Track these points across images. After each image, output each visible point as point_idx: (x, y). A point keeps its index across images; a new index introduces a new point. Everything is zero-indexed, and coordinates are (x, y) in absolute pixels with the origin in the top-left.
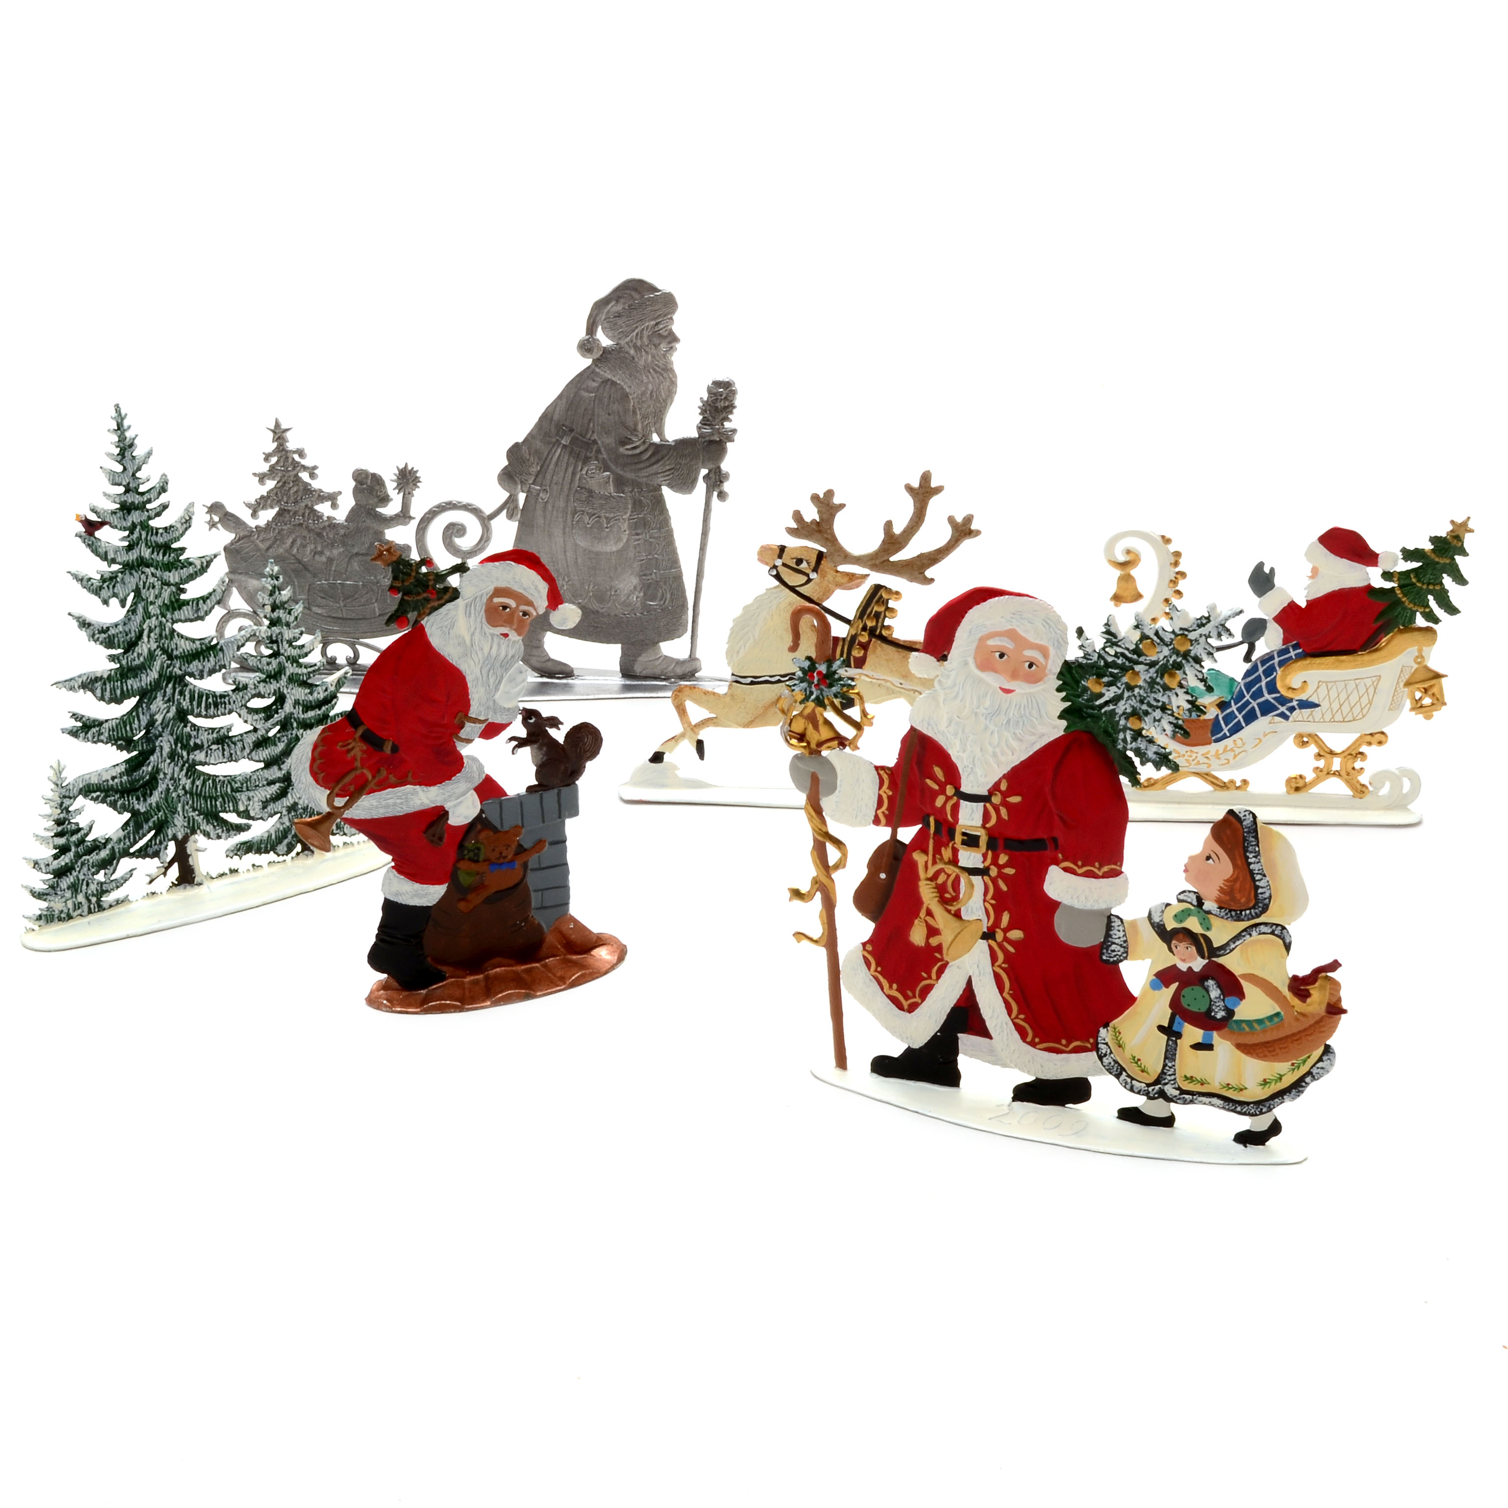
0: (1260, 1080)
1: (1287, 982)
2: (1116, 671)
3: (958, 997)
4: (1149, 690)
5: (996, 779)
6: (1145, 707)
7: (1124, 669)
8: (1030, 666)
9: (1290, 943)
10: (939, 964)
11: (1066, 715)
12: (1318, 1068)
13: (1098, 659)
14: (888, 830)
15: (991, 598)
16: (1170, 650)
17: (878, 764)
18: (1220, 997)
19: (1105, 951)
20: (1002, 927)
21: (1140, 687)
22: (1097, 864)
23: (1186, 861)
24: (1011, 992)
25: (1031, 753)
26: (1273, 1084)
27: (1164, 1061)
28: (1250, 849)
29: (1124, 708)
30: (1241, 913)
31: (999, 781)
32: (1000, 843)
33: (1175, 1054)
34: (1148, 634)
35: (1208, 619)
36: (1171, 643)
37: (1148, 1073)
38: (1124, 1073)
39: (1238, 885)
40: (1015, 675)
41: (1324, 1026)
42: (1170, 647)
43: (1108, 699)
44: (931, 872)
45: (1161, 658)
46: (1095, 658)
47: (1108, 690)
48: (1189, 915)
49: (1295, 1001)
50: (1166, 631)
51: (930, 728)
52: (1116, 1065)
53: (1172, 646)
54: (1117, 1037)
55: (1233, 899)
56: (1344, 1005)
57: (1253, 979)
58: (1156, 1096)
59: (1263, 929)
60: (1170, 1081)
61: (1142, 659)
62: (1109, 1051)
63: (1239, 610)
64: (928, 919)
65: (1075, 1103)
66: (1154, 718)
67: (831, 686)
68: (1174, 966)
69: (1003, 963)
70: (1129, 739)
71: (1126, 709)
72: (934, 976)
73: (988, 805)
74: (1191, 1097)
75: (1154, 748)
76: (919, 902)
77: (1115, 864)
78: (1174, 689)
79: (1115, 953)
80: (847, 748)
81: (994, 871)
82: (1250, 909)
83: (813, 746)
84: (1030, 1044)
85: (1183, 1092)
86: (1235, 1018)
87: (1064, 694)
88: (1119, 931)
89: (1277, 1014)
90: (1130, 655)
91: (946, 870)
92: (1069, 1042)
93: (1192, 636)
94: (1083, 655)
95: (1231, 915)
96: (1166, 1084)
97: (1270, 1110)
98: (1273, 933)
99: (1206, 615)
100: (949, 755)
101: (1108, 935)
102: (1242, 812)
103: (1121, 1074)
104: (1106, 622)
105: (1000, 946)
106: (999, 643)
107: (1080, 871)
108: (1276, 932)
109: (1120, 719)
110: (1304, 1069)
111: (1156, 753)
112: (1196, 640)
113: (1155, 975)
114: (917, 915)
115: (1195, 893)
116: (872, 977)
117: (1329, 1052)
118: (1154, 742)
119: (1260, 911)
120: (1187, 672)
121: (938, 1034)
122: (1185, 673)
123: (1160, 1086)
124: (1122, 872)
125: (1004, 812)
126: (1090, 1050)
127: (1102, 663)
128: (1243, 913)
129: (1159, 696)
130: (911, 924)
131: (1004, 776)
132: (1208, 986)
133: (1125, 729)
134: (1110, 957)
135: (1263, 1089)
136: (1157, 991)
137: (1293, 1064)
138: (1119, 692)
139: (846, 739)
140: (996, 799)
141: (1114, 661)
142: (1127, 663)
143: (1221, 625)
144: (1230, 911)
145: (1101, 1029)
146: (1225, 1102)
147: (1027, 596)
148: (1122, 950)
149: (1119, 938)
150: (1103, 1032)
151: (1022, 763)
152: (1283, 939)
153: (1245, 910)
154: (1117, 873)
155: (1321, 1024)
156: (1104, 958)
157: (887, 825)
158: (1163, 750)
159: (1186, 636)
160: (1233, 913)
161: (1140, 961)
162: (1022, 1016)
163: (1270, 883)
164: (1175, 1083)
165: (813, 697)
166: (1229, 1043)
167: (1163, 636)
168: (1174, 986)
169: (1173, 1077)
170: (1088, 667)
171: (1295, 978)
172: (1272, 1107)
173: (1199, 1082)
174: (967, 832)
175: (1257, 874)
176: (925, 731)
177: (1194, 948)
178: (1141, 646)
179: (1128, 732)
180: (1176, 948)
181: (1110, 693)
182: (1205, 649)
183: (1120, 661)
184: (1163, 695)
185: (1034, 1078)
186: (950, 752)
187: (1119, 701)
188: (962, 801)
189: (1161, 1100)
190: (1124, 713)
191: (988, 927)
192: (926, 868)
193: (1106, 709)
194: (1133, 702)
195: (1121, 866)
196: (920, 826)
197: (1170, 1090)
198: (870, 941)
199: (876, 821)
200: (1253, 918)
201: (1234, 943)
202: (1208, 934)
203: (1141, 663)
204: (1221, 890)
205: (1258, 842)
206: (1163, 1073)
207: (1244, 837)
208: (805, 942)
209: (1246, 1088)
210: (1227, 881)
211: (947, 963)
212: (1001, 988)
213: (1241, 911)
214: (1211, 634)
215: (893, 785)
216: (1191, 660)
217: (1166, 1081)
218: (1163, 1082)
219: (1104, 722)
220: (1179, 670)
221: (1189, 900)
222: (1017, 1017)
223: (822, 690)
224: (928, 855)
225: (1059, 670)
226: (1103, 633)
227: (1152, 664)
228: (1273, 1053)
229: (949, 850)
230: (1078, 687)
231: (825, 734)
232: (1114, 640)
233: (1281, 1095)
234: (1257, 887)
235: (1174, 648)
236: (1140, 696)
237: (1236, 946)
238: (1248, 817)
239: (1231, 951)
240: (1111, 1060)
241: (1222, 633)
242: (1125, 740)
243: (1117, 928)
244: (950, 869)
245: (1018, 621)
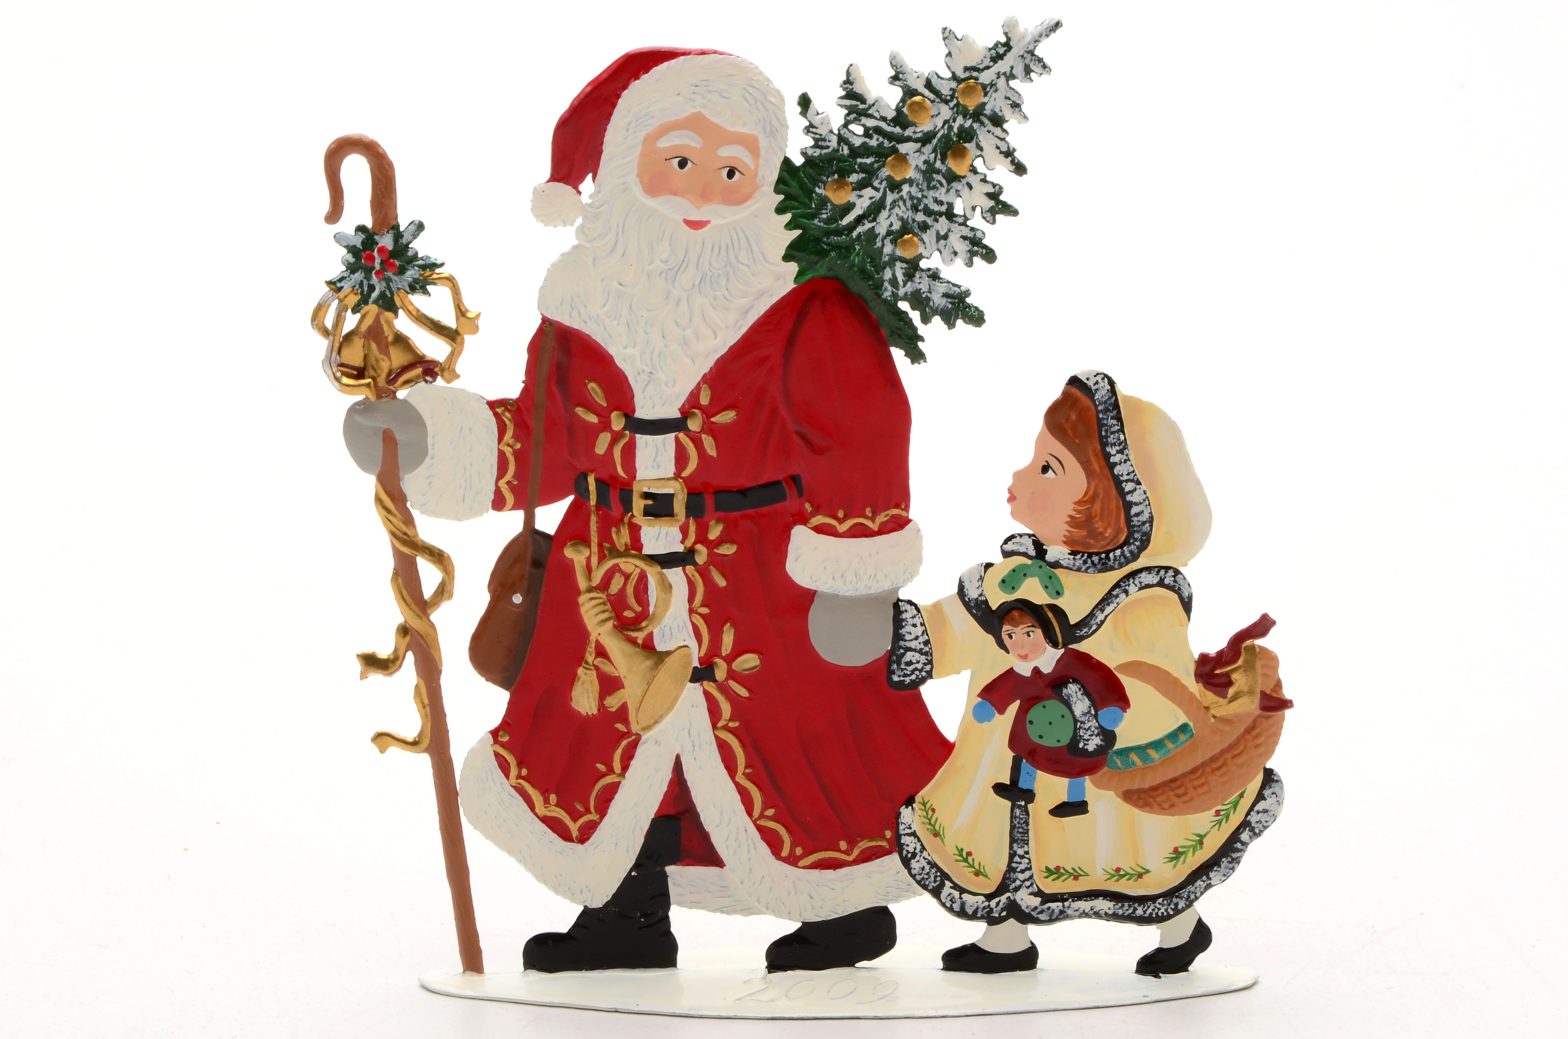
0: (1168, 851)
1: (1192, 668)
2: (869, 161)
3: (661, 798)
4: (925, 186)
5: (691, 386)
6: (920, 217)
7: (881, 154)
8: (731, 174)
9: (1190, 598)
10: (624, 743)
11: (796, 253)
12: (1258, 812)
13: (839, 144)
14: (519, 516)
15: (656, 65)
16: (952, 109)
17: (493, 397)
18: (1089, 712)
19: (895, 666)
20: (724, 654)
21: (911, 182)
22: (868, 512)
23: (1009, 482)
24: (748, 771)
25: (744, 330)
26: (1190, 853)
27: (1011, 848)
28: (1111, 439)
29: (888, 222)
30: (1108, 558)
31: (698, 388)
32: (709, 501)
33: (1027, 832)
34: (914, 87)
35: (1008, 46)
36: (952, 97)
37: (986, 876)
38: (948, 884)
39: (1097, 506)
40: (705, 196)
41: (1258, 736)
42: (952, 104)
43: (860, 212)
44: (598, 576)
45: (940, 125)
46: (834, 143)
47: (860, 197)
48: (1025, 575)
49: (1210, 697)
50: (942, 78)
51: (575, 314)
52: (933, 871)
53: (955, 101)
54: (930, 820)
55: (1094, 534)
56: (1288, 693)
57: (1138, 669)
58: (1004, 914)
59: (1147, 578)
60: (1023, 881)
61: (909, 132)
62: (919, 847)
63: (1053, 22)
64: (599, 661)
65: (871, 956)
66: (938, 233)
67: (402, 271)
68: (1011, 671)
69: (730, 720)
70: (900, 277)
71: (891, 225)
72: (617, 766)
73: (682, 436)
74: (1060, 904)
75: (942, 288)
76: (582, 634)
77: (897, 506)
78: (964, 177)
79: (911, 668)
80: (439, 378)
81: (702, 555)
82: (1121, 547)
83: (381, 381)
84: (786, 860)
85: (1047, 898)
86: (1118, 746)
87: (788, 217)
88: (915, 626)
89: (1184, 728)
90: (889, 129)
91: (622, 566)
92: (852, 844)
93: (985, 77)
94: (812, 143)
95: (1092, 562)
96: (1017, 889)
97: (1190, 904)
98: (1161, 584)
99: (1003, 40)
100: (611, 357)
101: (898, 637)
102: (1092, 377)
103: (942, 885)
104: (845, 79)
105: (724, 689)
106: (677, 142)
107: (843, 528)
108: (1167, 581)
109: (883, 245)
110: (1236, 819)
111: (946, 295)
112: (992, 85)
113: (979, 695)
114: (580, 660)
115: (1030, 536)
116: (513, 791)
117: (1273, 781)
118: (940, 278)
119: (1138, 547)
120: (982, 144)
121: (633, 873)
122: (980, 148)
123: (1008, 894)
124: (910, 521)
125: (709, 445)
126: (889, 853)
127: (846, 151)
128: (1111, 555)
129: (941, 194)
130: (572, 679)
131: (705, 379)
132: (1069, 696)
133: (894, 259)
134: (905, 675)
135: (1175, 866)
136: (986, 723)
137: (1218, 813)
138: (878, 195)
139: (435, 363)
140: (694, 425)
141: (864, 144)
142: (886, 144)
143: (1028, 52)
144: (1090, 555)
145: (903, 810)
146: (1117, 902)
147: (715, 52)
148: (923, 659)
149: (917, 638)
150: (906, 814)
151: (731, 349)
152: (1178, 592)
153: (1114, 550)
154: (900, 523)
155: (1255, 733)
156: (895, 678)
157: (515, 507)
158: (956, 289)
159: (976, 79)
160: (1096, 559)
161: (954, 677)
162: (770, 812)
163: (1148, 494)
164: (1032, 884)
165: (375, 295)
166: (1111, 793)
167: (938, 87)
168: (1013, 708)
169: (1027, 874)
170: (822, 161)
171: (1204, 659)
172: (1192, 897)
173: (1071, 874)
174: (653, 490)
175: (1127, 481)
176: (567, 321)
177: (1039, 632)
178: (905, 110)
179: (899, 265)
180: (1011, 637)
181: (863, 202)
182: (1007, 98)
183: (873, 143)
184: (948, 191)
185: (799, 925)
186: (612, 350)
187: (879, 211)
188: (638, 436)
189: (1012, 921)
190: (889, 233)
191: (700, 659)
192: (589, 569)
193: (860, 229)
194: (902, 211)
195: (907, 508)
196: (571, 498)
197: (1026, 900)
198: (505, 725)
199: (498, 503)
200: (1128, 562)
201: (1102, 611)
202: (1060, 602)
203: (908, 139)
204: (1073, 522)
205: (1122, 426)
206: (1011, 869)
207: (1099, 420)
208: (394, 751)
209: (1148, 871)
210: (1078, 503)
211: (639, 737)
212: (731, 768)
213: (1107, 553)
214: (1014, 72)
215: (523, 429)
216: (986, 121)
217: (1018, 883)
218: (1013, 886)
219: (858, 254)
220: (970, 141)
221: (1022, 550)
222: (762, 816)
223: (388, 281)
224: (589, 546)
225: (775, 176)
226: (842, 98)
227: (926, 139)
228: (1187, 798)
229: (625, 531)
230: (811, 199)
231: (398, 358)
232: (862, 106)
233: (1204, 871)
234: (1128, 505)
235: (958, 105)
236: (912, 198)
237: (1106, 617)
238: (1101, 384)
239: (1099, 626)
240: (923, 863)
241: (1032, 67)
242: (894, 282)
243: (911, 621)
244: (629, 565)
245: (704, 97)
